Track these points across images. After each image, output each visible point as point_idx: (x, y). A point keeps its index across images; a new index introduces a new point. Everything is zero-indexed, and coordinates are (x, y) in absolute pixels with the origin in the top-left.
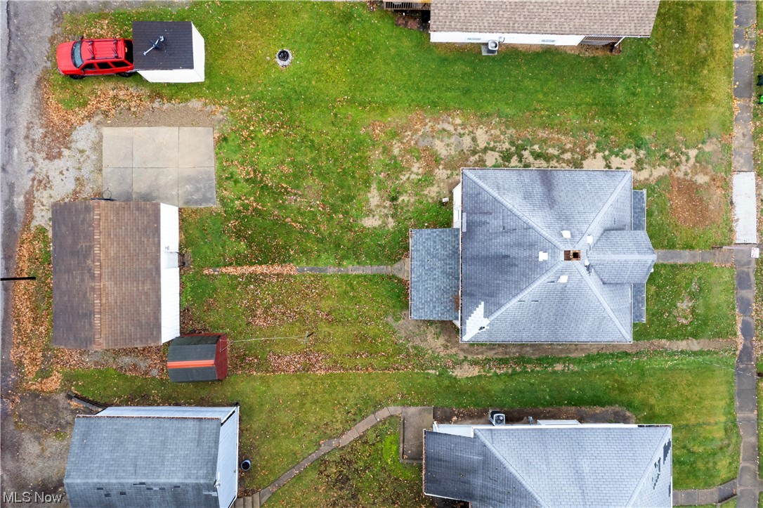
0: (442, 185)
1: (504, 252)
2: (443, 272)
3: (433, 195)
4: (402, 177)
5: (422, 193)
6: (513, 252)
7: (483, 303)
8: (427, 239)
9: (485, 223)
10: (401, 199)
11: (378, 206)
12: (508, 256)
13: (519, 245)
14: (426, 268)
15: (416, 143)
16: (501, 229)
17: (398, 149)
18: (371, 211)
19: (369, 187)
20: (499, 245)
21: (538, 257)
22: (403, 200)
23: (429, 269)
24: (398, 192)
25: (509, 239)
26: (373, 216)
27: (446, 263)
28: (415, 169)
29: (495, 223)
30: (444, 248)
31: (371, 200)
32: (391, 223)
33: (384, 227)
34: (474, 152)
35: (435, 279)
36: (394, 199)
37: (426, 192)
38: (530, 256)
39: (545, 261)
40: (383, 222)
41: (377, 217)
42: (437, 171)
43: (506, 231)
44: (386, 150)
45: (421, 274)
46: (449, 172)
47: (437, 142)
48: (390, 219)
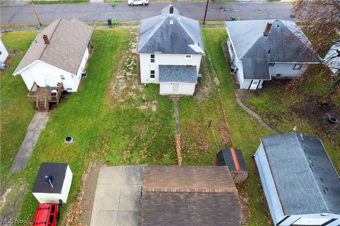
0: (139, 87)
1: (170, 37)
2: (177, 71)
3: (143, 89)
4: (134, 98)
5: (142, 92)
6: (170, 33)
7: (189, 45)
8: (163, 76)
9: (159, 44)
10: (144, 99)
11: (147, 106)
12: (171, 35)
13: (167, 31)
14: (175, 76)
15: (120, 95)
16: (161, 38)
17: (122, 100)
18: (149, 108)
19: (138, 109)
20: (167, 39)
21: (172, 24)
23: (176, 75)
24: (141, 100)
25: (165, 35)
27: (173, 70)
28: (131, 95)
29: (159, 40)
30: (167, 70)
31: (144, 108)
32: (155, 102)
33: (156, 104)
34: (126, 78)
35: (180, 74)
36: (144, 101)
37: (142, 91)
38: (171, 27)
39: (173, 22)
40: (154, 104)
41: (152, 106)
42: (133, 88)
43: (162, 36)
44: (122, 104)
45: (178, 78)
46: (133, 85)
47: (120, 88)
48: (153, 102)
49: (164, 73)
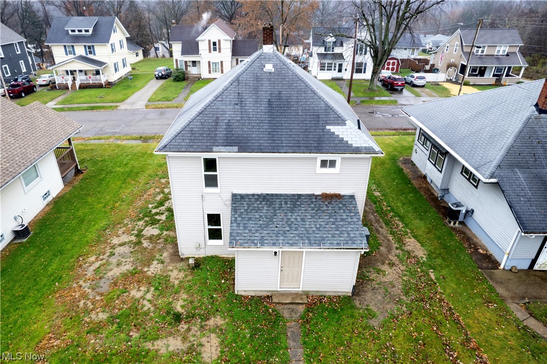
0: (171, 268)
1: (265, 105)
2: (292, 211)
3: (182, 275)
4: (145, 309)
5: (176, 286)
6: (264, 96)
7: (328, 127)
9: (229, 125)
10: (179, 309)
11: (185, 339)
12: (269, 101)
13: (256, 90)
14: (288, 229)
15: (102, 295)
16: (237, 107)
17: (100, 314)
18: (191, 350)
19: (149, 350)
20: (256, 110)
21: (270, 73)
22: (182, 307)
23: (289, 226)
24: (168, 313)
25: (249, 101)
26: (202, 345)
27: (280, 208)
28: (138, 295)
29: (229, 112)
30: (258, 210)
31: (171, 349)
32: (217, 321)
33: (221, 330)
35: (303, 220)
36: (178, 318)
37: (177, 282)
38: (269, 80)
39: (274, 66)
40: (214, 332)
41: (204, 340)
42: (149, 273)
43: (240, 102)
44: (96, 329)
45: (298, 235)
46: (155, 262)
47: (110, 274)
48: (211, 322)
49: (250, 219)
